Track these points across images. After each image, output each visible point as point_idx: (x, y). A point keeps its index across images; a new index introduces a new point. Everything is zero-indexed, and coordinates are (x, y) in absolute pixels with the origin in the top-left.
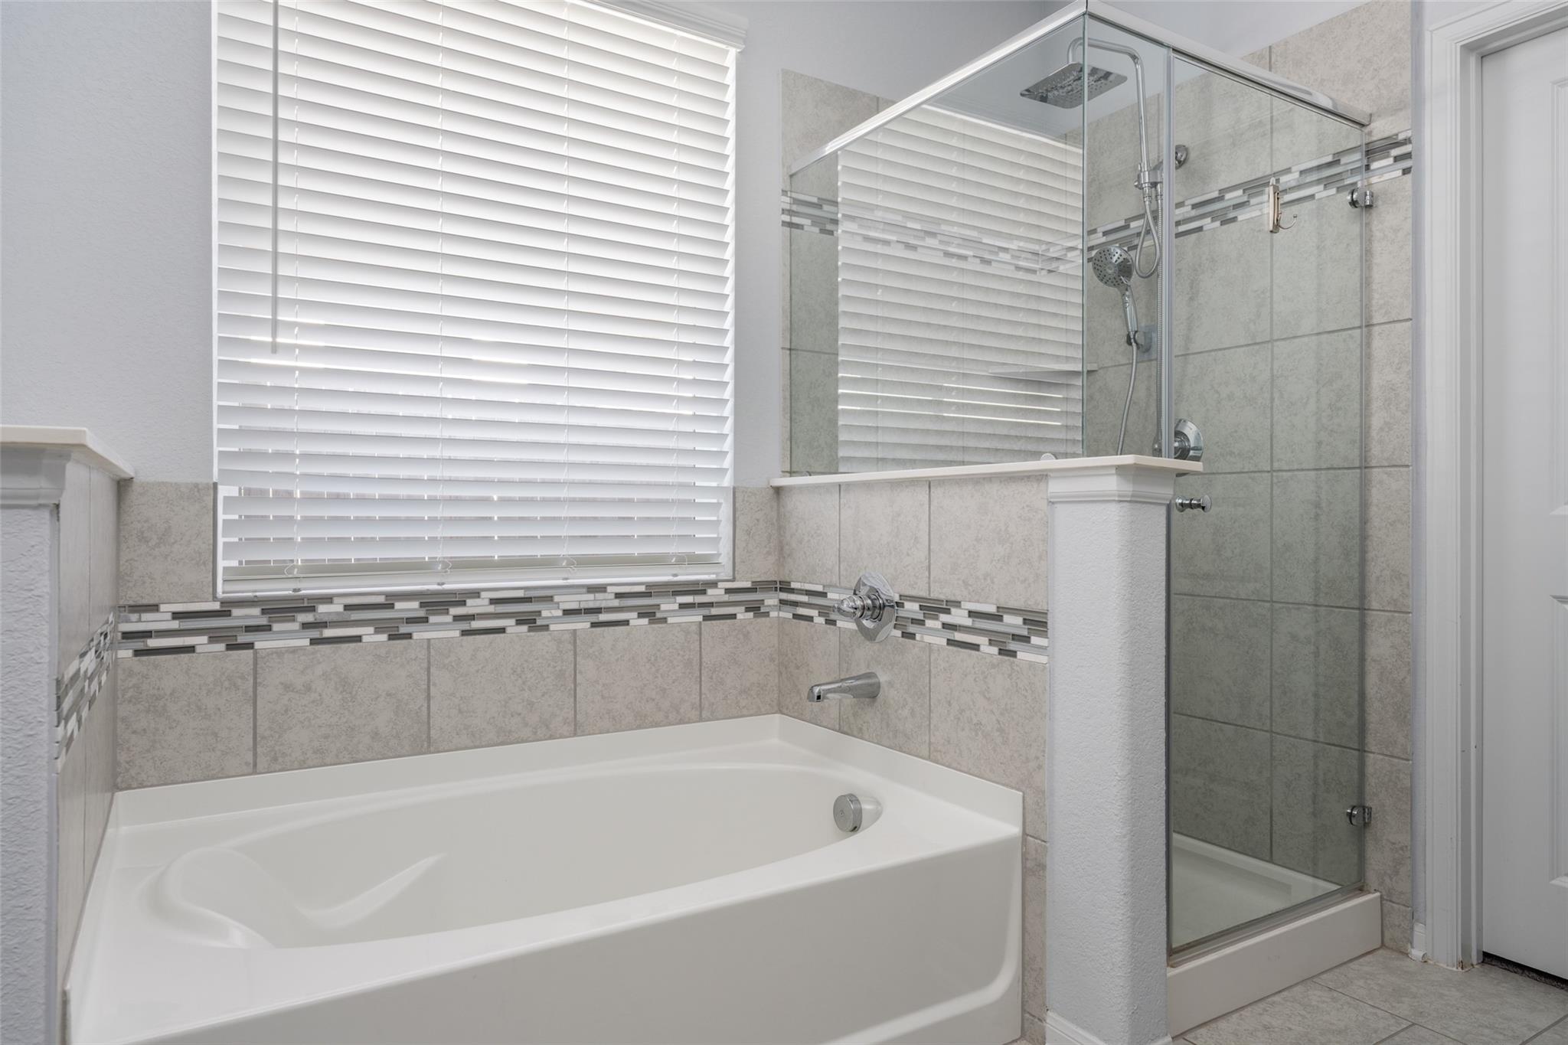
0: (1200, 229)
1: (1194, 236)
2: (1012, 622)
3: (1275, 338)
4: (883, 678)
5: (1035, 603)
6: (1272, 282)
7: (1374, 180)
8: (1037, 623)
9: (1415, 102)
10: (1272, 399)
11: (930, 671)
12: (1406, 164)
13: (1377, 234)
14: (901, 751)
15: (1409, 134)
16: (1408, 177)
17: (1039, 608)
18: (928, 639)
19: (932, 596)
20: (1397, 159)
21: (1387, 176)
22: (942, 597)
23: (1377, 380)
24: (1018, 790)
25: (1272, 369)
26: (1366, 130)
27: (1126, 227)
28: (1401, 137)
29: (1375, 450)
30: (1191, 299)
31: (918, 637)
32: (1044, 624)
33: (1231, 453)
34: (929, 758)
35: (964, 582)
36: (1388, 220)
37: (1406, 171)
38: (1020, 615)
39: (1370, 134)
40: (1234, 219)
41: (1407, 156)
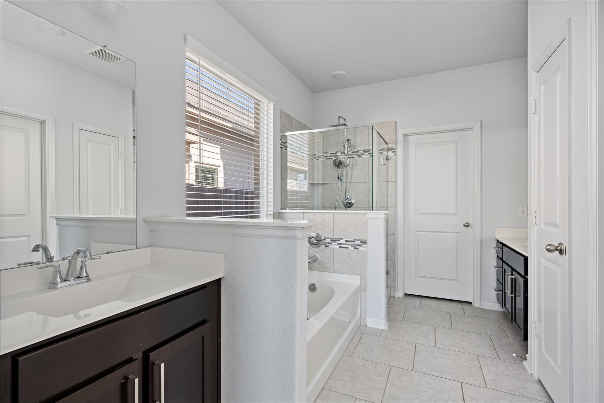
0: (354, 157)
1: (352, 158)
2: (358, 242)
3: (369, 181)
4: (318, 256)
5: (364, 238)
6: (369, 170)
7: (389, 155)
8: (364, 242)
9: (396, 143)
10: (369, 194)
11: (334, 254)
12: (395, 153)
13: (389, 165)
14: (325, 272)
15: (395, 148)
16: (395, 156)
17: (365, 239)
18: (333, 247)
19: (334, 237)
20: (393, 152)
21: (391, 155)
22: (337, 238)
23: (389, 192)
24: (359, 275)
25: (369, 188)
26: (388, 145)
27: (336, 153)
28: (394, 148)
29: (389, 205)
30: (352, 171)
31: (330, 246)
32: (366, 242)
33: (360, 204)
34: (334, 272)
35: (344, 234)
36: (391, 163)
37: (395, 154)
38: (359, 241)
39: (388, 146)
40: (361, 157)
41: (395, 152)
